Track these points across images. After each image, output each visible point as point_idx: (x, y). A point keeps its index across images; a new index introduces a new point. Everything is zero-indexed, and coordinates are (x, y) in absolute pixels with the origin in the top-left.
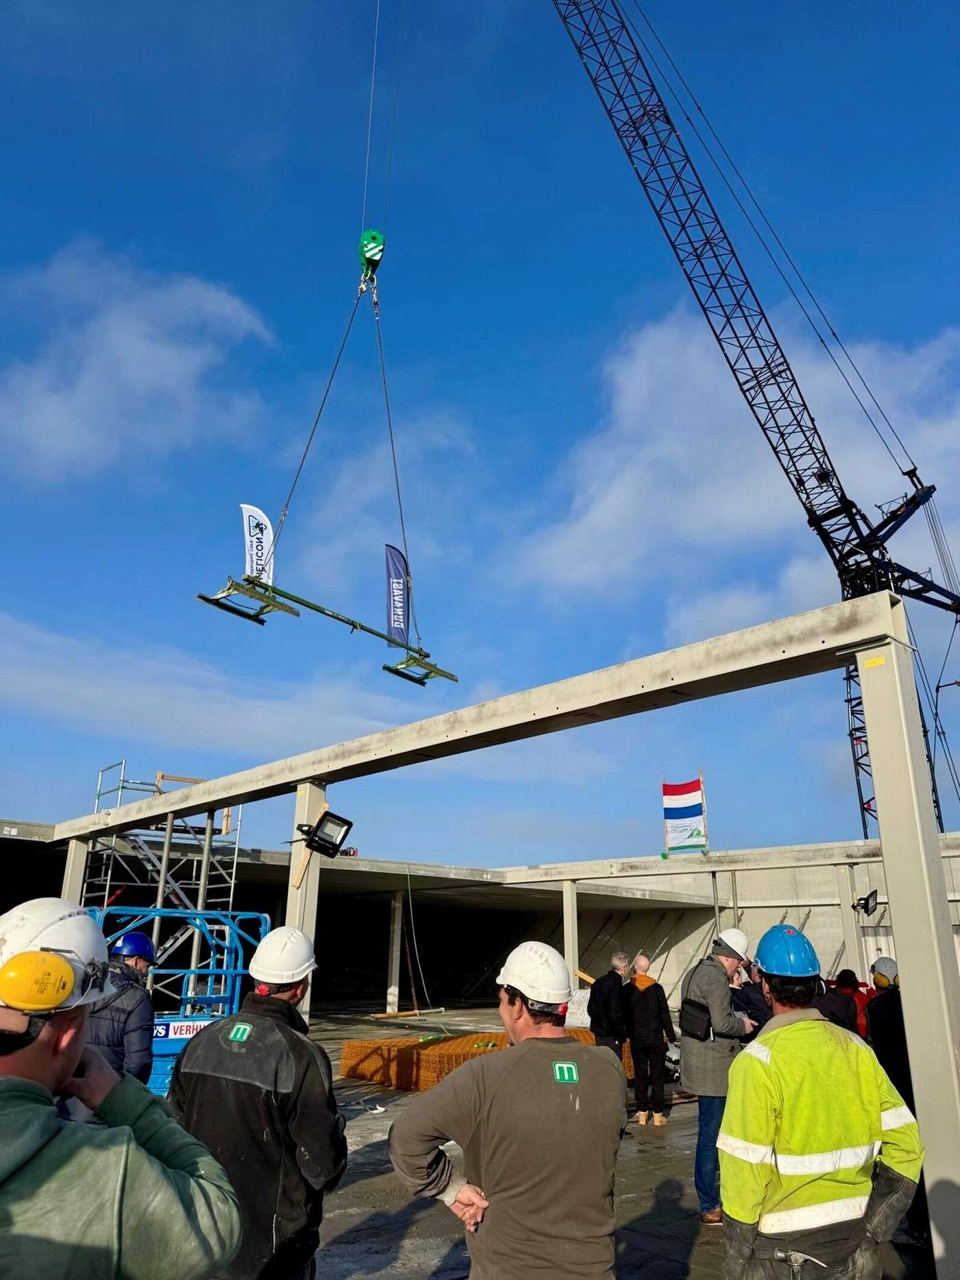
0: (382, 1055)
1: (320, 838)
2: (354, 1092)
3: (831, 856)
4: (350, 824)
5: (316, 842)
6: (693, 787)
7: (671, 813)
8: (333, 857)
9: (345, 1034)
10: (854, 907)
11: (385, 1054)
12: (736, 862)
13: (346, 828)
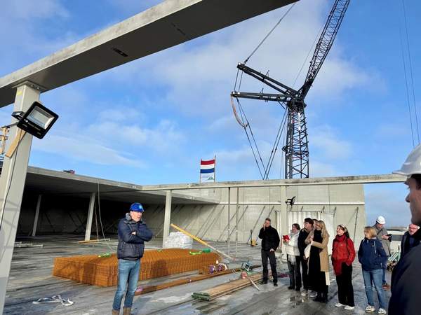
0: (75, 265)
1: (29, 121)
2: (54, 287)
3: (279, 183)
4: (56, 117)
5: (26, 124)
6: (212, 162)
7: (203, 171)
8: (41, 138)
9: (63, 250)
10: (286, 202)
11: (77, 265)
12: (240, 184)
13: (52, 118)
